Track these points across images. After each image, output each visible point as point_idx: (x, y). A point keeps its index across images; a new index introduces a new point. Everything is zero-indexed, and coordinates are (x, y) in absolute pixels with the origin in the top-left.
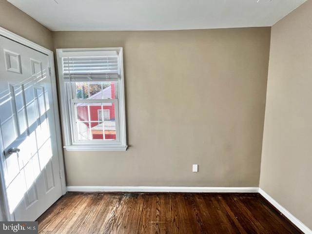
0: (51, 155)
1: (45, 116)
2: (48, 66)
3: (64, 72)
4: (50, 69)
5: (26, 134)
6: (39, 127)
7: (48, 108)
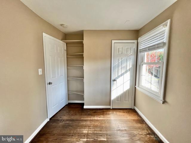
0: (129, 88)
1: (129, 70)
2: (134, 48)
3: (140, 49)
4: (134, 49)
5: (120, 76)
6: (125, 74)
7: (131, 67)
